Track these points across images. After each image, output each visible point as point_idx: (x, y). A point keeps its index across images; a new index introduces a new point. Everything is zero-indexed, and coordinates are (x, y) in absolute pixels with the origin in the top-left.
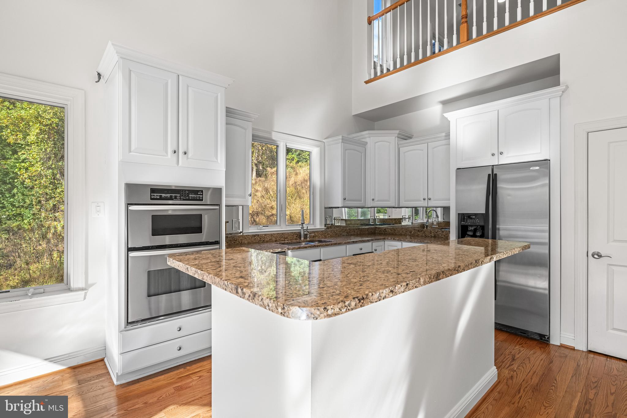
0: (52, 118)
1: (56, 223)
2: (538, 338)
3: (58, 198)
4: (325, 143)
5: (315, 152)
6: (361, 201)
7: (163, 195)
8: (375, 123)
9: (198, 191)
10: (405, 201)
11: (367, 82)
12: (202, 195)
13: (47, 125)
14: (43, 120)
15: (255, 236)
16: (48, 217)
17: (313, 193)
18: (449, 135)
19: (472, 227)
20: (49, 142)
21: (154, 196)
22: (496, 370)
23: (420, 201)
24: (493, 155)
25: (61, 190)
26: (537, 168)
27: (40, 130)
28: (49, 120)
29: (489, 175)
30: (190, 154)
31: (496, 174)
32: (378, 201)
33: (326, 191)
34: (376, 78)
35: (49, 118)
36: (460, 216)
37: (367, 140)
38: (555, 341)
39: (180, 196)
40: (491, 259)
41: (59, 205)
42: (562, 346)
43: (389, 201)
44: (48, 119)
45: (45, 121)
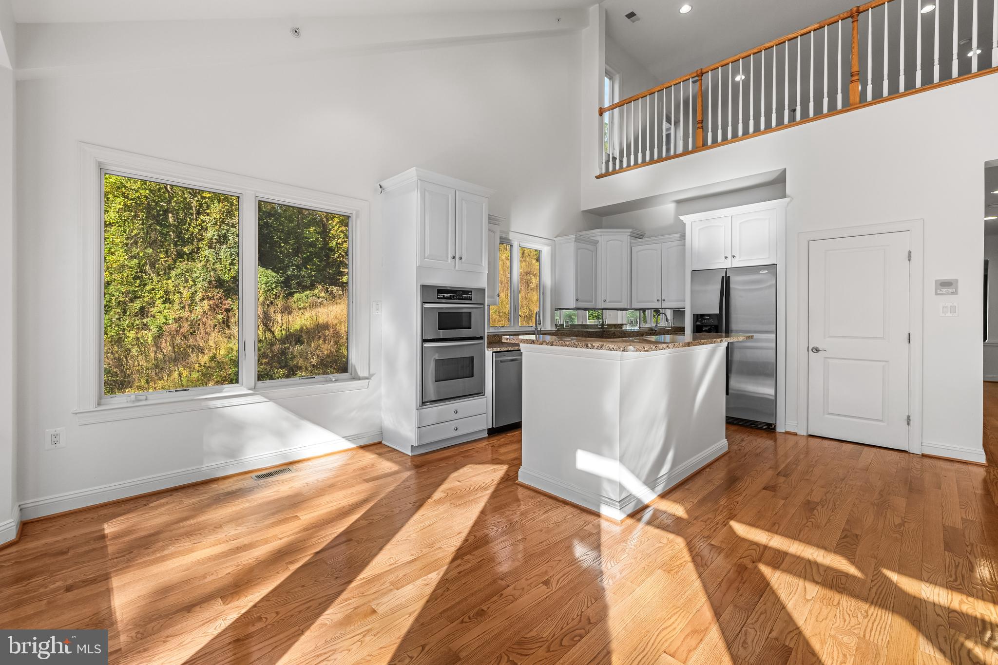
0: (139, 188)
1: (145, 333)
2: (765, 427)
3: (147, 298)
4: (556, 242)
5: (546, 251)
6: (592, 302)
7: (446, 295)
8: (604, 218)
9: (469, 291)
10: (638, 302)
11: (598, 177)
12: (472, 295)
13: (133, 199)
14: (128, 192)
15: (495, 336)
16: (133, 324)
17: (543, 293)
18: (685, 236)
19: (706, 327)
20: (137, 222)
21: (439, 295)
22: (727, 442)
23: (653, 302)
24: (726, 258)
25: (151, 287)
26: (766, 271)
27: (125, 205)
28: (137, 191)
29: (723, 277)
30: (463, 259)
31: (729, 277)
32: (609, 302)
33: (556, 291)
34: (607, 174)
35: (136, 188)
36: (696, 316)
37: (598, 238)
38: (780, 429)
39: (456, 296)
40: (721, 340)
41: (148, 308)
42: (787, 433)
43: (621, 302)
44: (134, 189)
45: (130, 193)
